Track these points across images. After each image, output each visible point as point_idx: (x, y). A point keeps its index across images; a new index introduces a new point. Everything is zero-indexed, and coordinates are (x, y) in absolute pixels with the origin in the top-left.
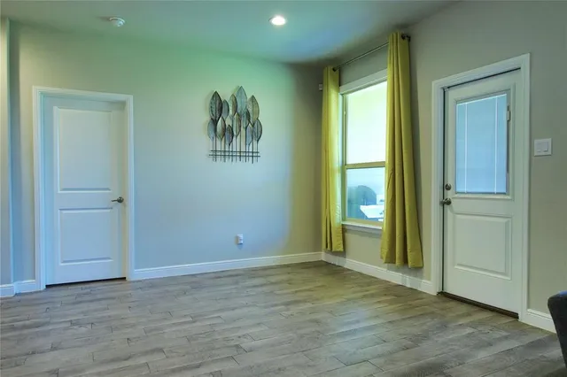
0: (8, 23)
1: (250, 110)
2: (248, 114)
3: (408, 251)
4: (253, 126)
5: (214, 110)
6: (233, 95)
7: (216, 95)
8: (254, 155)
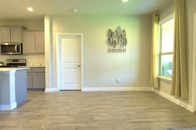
0: (50, 16)
1: (123, 34)
2: (122, 36)
3: (181, 91)
4: (124, 40)
5: (109, 35)
6: (116, 30)
7: (110, 30)
8: (124, 51)
